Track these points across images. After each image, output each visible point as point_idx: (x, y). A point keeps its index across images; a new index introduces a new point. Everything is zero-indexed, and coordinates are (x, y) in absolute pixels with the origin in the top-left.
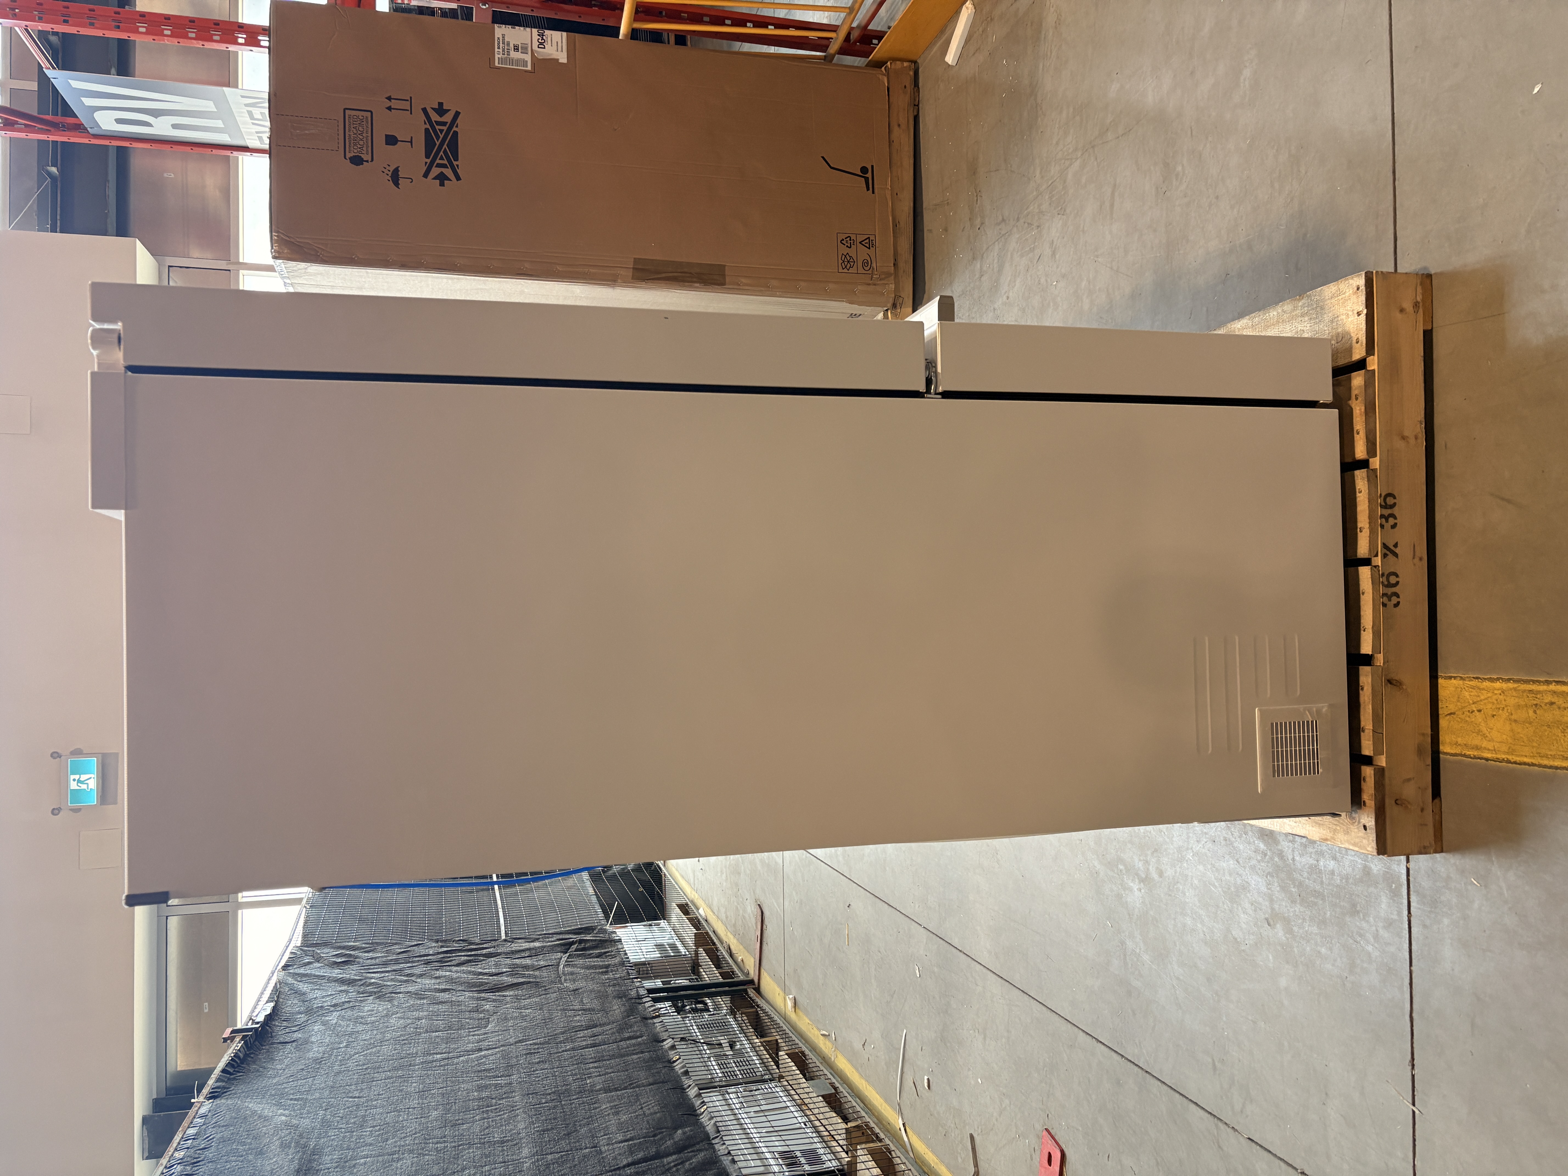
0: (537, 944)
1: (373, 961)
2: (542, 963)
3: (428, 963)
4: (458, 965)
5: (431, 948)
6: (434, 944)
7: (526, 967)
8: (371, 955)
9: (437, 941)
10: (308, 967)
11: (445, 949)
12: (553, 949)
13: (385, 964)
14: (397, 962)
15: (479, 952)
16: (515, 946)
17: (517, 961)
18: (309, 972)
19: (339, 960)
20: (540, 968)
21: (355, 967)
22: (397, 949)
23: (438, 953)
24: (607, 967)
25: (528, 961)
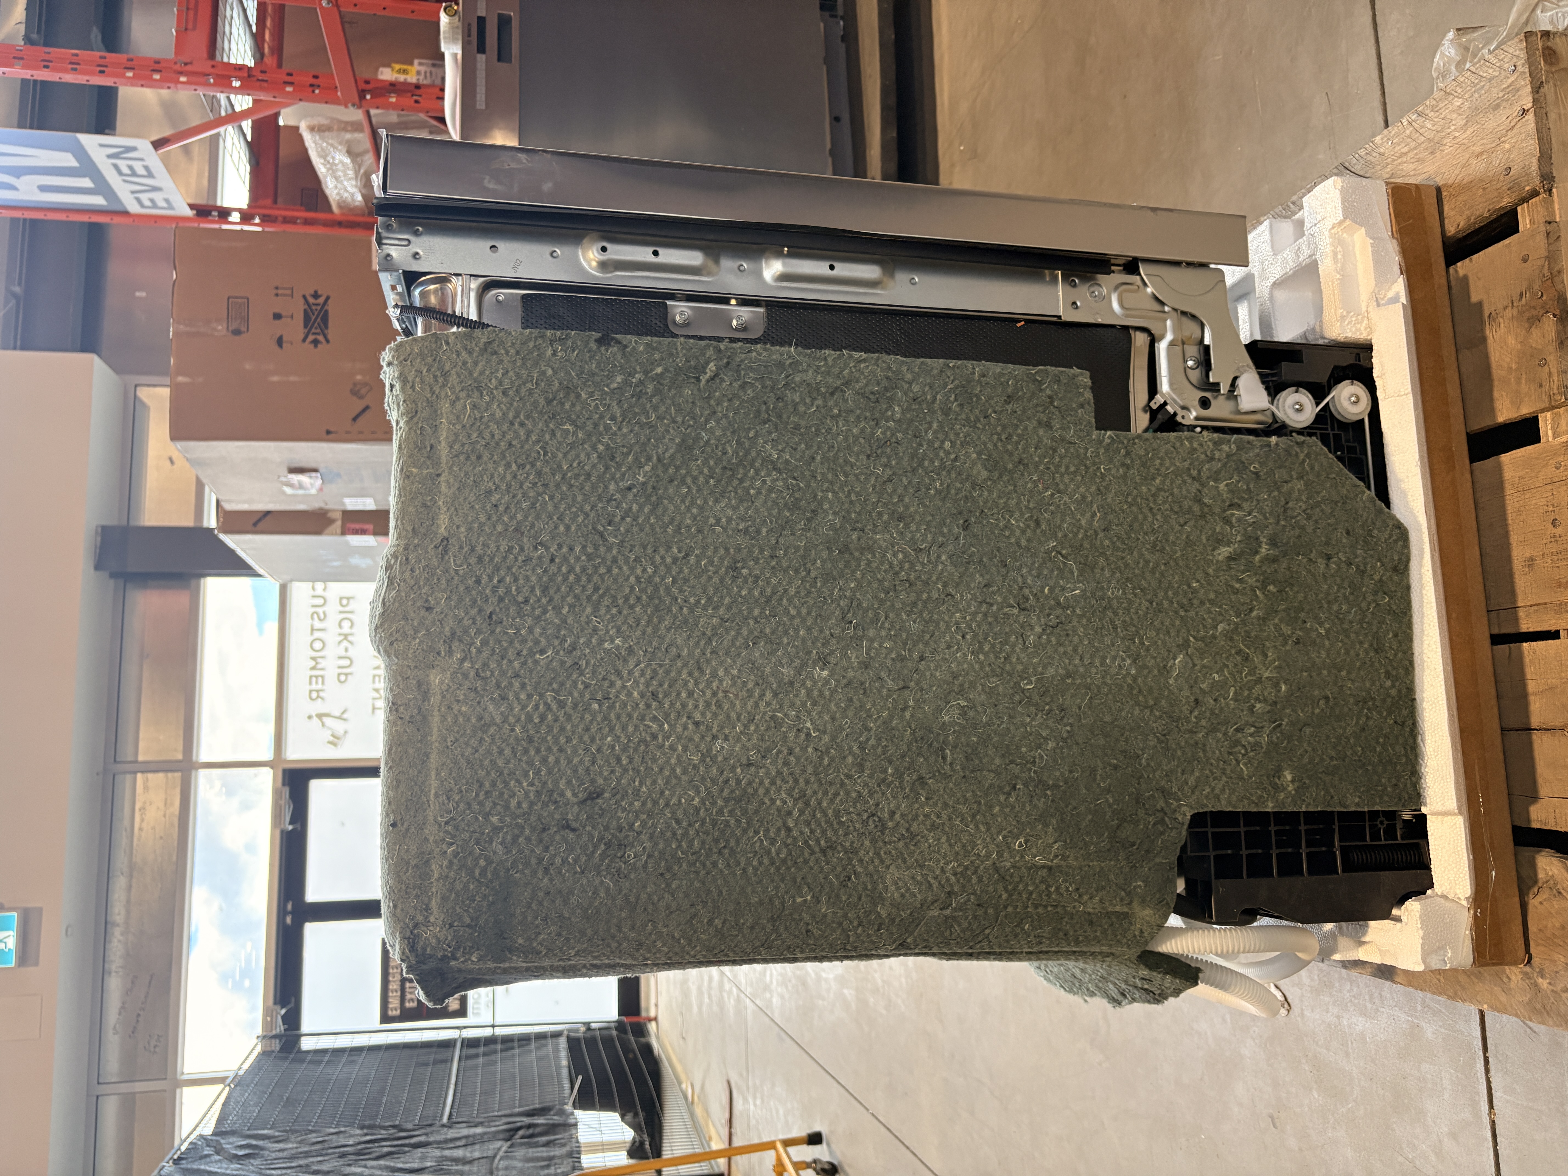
0: (479, 1130)
1: (280, 1155)
2: (477, 1155)
3: (343, 1156)
4: (378, 1158)
5: (354, 1136)
6: (358, 1132)
7: (456, 1160)
8: (281, 1146)
9: (362, 1128)
10: (203, 1161)
11: (368, 1138)
12: (494, 1137)
13: (292, 1158)
14: (307, 1155)
15: (407, 1141)
16: (452, 1134)
17: (447, 1153)
18: (202, 1167)
19: (241, 1153)
20: (470, 1162)
21: (256, 1162)
22: (313, 1138)
23: (360, 1143)
24: (551, 1159)
25: (459, 1153)
